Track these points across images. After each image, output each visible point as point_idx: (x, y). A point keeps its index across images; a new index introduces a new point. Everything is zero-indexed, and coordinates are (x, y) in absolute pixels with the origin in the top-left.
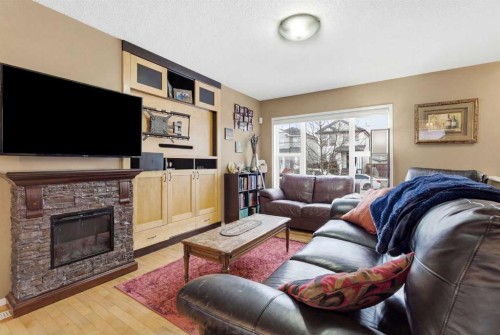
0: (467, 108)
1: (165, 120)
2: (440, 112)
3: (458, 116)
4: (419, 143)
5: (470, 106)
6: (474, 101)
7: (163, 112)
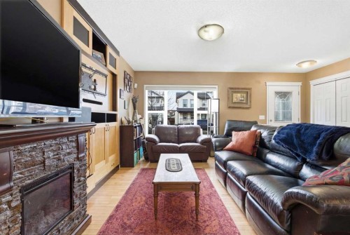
0: (247, 92)
1: (90, 77)
2: (238, 92)
3: (245, 95)
4: (230, 107)
5: (248, 91)
6: (250, 89)
7: (90, 69)
